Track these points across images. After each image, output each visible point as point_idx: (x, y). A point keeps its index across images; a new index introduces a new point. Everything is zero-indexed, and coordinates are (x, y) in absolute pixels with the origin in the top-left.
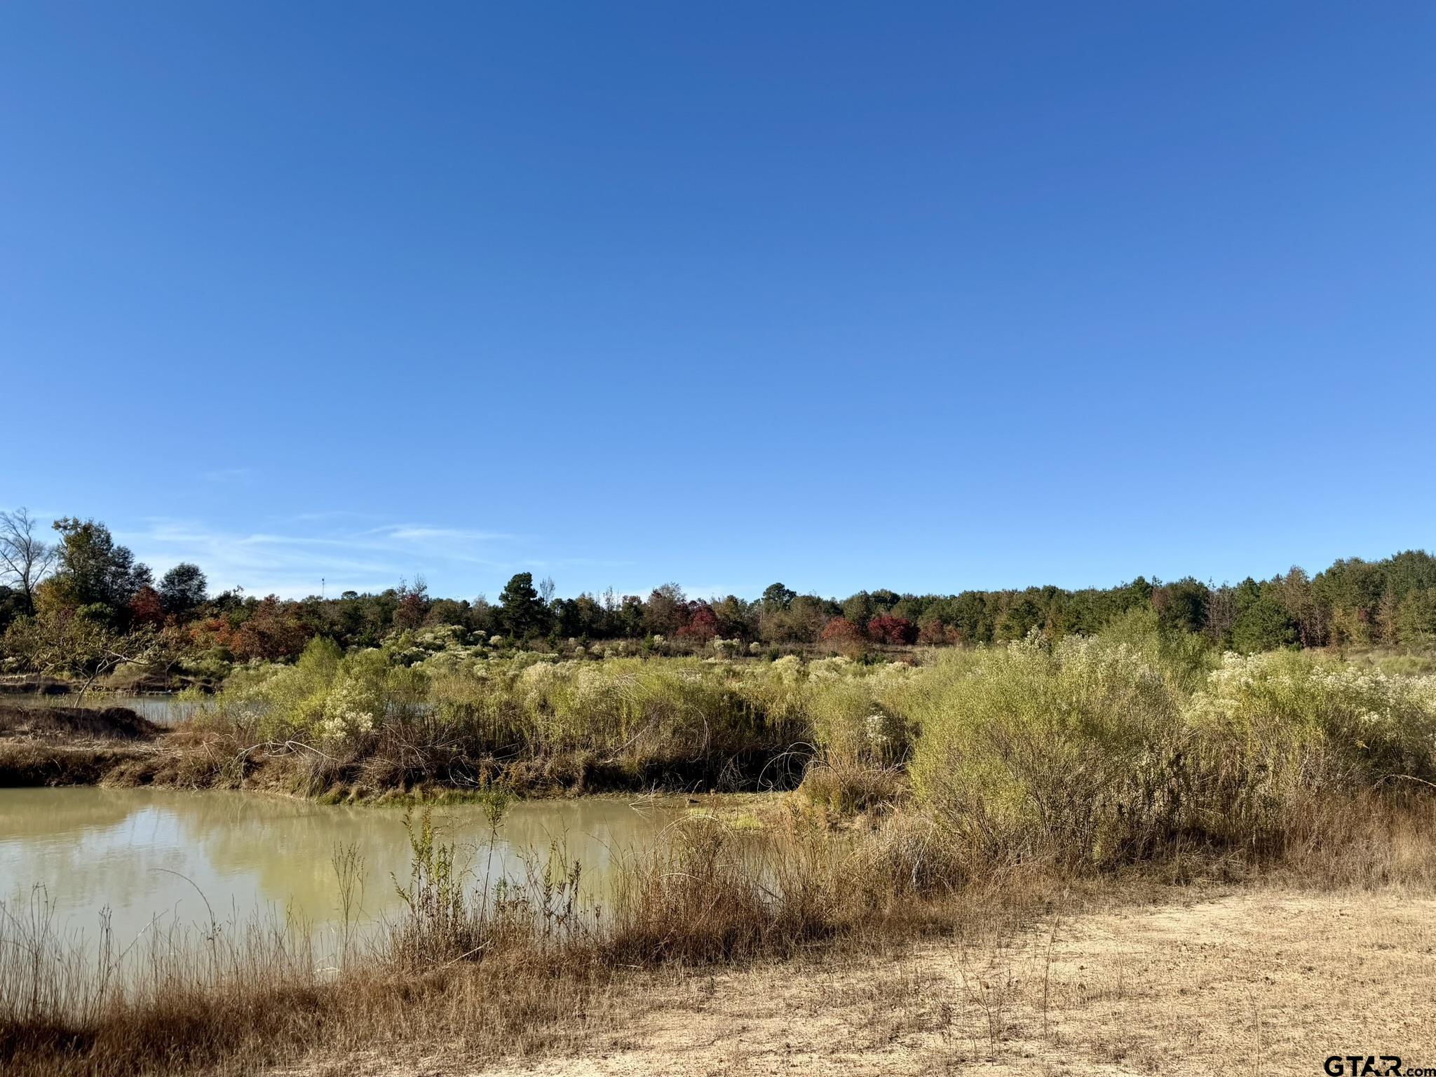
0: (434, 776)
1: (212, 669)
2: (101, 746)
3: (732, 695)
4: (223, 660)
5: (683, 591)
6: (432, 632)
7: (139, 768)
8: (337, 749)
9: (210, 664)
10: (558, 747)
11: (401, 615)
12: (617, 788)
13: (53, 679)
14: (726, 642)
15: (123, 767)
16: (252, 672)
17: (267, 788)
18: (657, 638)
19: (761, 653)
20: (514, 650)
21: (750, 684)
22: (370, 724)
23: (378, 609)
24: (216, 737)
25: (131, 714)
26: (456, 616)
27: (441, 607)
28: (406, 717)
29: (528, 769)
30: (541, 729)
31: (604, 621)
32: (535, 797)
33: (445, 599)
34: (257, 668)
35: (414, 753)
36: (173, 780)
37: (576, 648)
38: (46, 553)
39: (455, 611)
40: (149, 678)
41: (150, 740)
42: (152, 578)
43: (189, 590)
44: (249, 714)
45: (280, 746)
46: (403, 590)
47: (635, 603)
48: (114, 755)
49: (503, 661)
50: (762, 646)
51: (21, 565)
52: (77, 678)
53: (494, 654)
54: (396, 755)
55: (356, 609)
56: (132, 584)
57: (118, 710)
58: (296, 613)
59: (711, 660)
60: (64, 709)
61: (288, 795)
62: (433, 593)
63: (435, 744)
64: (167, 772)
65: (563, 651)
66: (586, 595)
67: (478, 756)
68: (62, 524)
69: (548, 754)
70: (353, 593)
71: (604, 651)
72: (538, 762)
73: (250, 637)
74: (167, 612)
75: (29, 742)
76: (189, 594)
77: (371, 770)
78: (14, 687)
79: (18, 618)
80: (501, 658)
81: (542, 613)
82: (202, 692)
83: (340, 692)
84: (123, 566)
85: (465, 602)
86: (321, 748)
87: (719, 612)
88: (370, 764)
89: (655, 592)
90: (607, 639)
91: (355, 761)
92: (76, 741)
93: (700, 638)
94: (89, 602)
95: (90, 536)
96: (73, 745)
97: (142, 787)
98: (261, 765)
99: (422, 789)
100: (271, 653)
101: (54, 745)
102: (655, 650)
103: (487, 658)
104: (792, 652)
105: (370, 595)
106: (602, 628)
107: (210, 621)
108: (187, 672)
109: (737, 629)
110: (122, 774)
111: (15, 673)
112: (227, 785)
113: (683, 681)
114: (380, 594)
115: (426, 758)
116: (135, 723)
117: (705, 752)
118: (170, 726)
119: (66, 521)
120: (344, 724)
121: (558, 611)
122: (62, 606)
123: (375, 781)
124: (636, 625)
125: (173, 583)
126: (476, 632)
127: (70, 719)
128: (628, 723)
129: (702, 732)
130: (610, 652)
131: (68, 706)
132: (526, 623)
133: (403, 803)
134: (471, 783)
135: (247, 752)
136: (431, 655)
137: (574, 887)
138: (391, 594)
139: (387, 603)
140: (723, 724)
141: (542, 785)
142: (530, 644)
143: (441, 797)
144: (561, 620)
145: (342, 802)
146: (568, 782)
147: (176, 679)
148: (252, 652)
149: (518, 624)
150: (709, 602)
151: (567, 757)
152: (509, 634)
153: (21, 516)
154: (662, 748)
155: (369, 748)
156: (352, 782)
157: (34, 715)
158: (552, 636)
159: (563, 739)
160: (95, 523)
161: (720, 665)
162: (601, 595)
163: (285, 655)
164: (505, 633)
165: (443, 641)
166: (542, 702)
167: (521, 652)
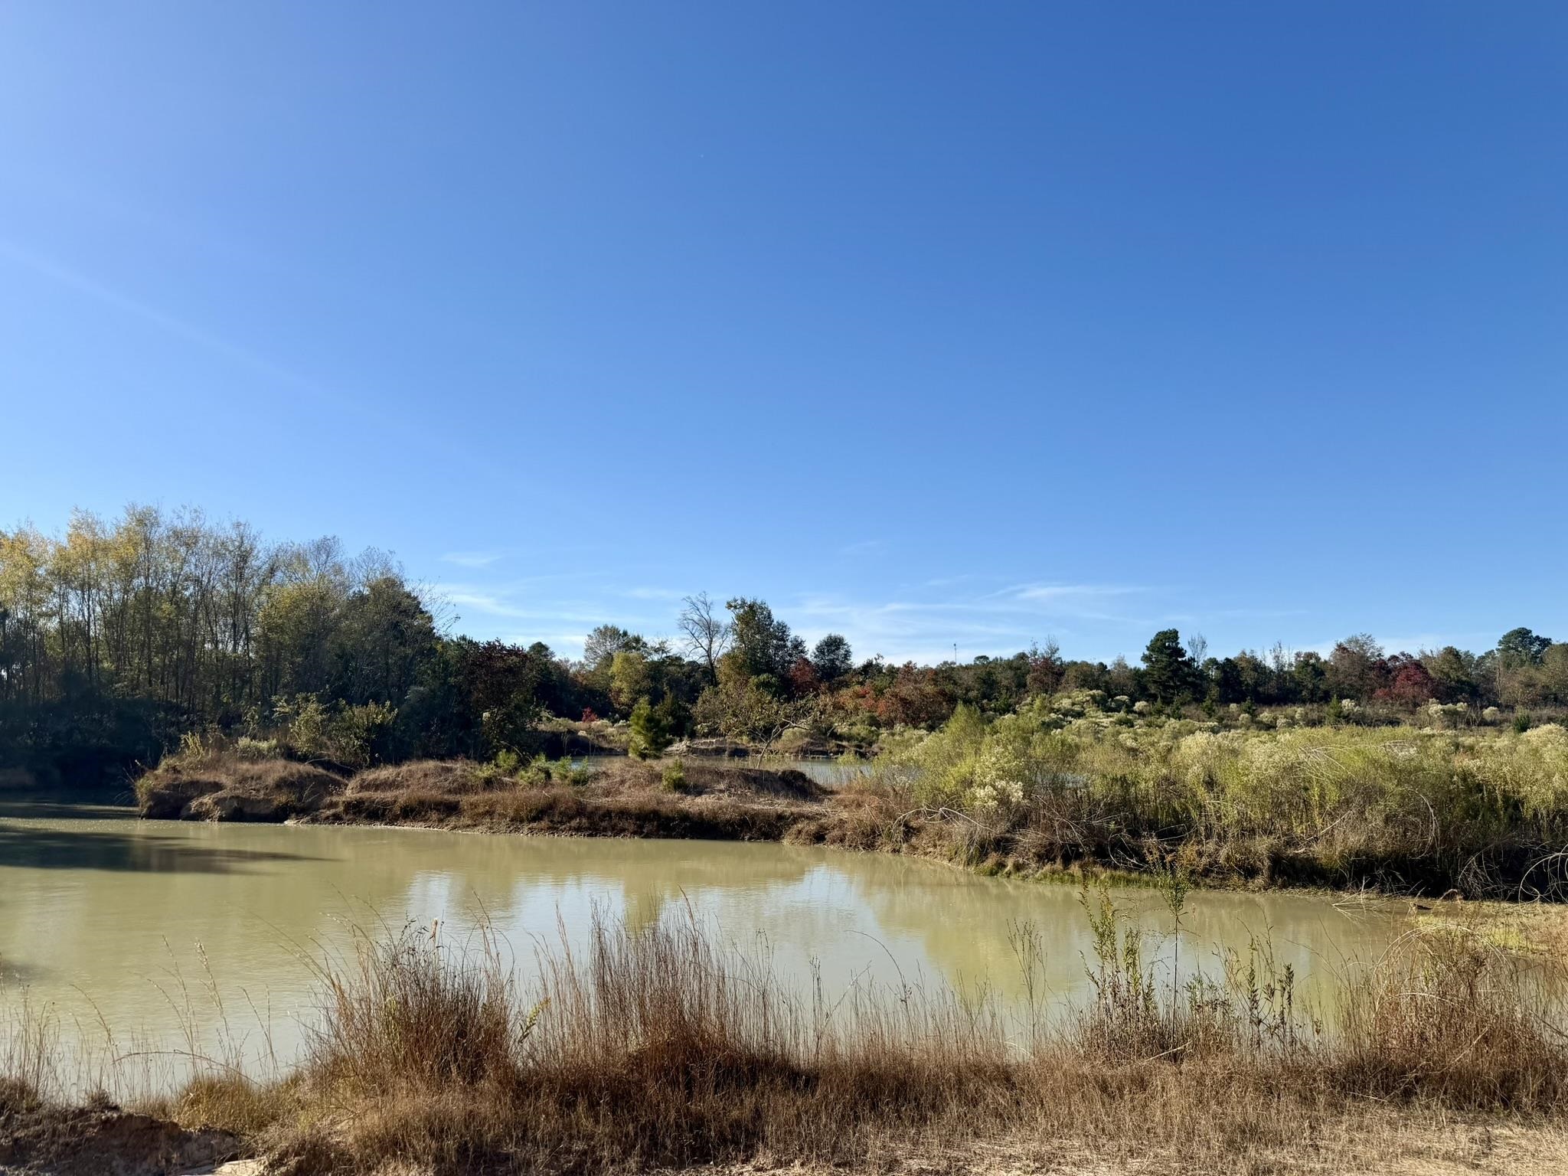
0: (1094, 854)
1: (862, 734)
2: (782, 805)
3: (1465, 776)
4: (871, 725)
5: (1378, 644)
6: (1070, 698)
7: (813, 827)
8: (989, 818)
9: (860, 730)
10: (1233, 831)
11: (1035, 679)
12: (1314, 883)
13: (735, 743)
14: (1446, 707)
15: (800, 826)
16: (897, 738)
17: (926, 854)
18: (1347, 703)
19: (1501, 722)
20: (1163, 718)
21: (1491, 763)
22: (1021, 794)
23: (1010, 673)
24: (876, 801)
25: (802, 776)
26: (1094, 680)
27: (1076, 671)
28: (1058, 787)
29: (1200, 854)
30: (1210, 809)
31: (1273, 683)
32: (1210, 887)
33: (1079, 662)
34: (901, 734)
35: (1068, 827)
36: (842, 841)
37: (1239, 715)
38: (722, 630)
39: (1092, 675)
40: (812, 744)
41: (820, 801)
42: (806, 649)
43: (837, 659)
44: (902, 779)
45: (935, 813)
46: (1035, 653)
47: (1312, 661)
48: (792, 814)
49: (1151, 730)
50: (1502, 712)
51: (705, 642)
52: (754, 742)
53: (1140, 722)
54: (1050, 828)
55: (989, 674)
56: (790, 655)
57: (792, 772)
58: (933, 680)
59: (1427, 731)
60: (750, 770)
61: (946, 862)
62: (1066, 656)
63: (1091, 819)
64: (836, 832)
65: (1223, 719)
66: (1248, 652)
67: (1140, 836)
68: (733, 604)
69: (1222, 838)
70: (985, 658)
71: (1276, 719)
72: (1210, 846)
73: (893, 704)
74: (820, 681)
75: (726, 800)
76: (837, 663)
77: (1025, 843)
78: (707, 750)
79: (706, 689)
80: (1150, 727)
81: (1194, 675)
82: (858, 757)
83: (988, 758)
84: (783, 639)
85: (1101, 664)
86: (973, 817)
87: (1433, 669)
88: (1025, 836)
89: (1340, 646)
90: (1279, 705)
91: (1008, 831)
92: (761, 800)
93: (1407, 703)
94: (758, 673)
95: (754, 612)
96: (759, 803)
97: (816, 846)
98: (917, 831)
99: (1081, 867)
100: (914, 719)
101: (745, 803)
102: (1344, 717)
103: (1132, 726)
104: (1550, 720)
105: (1001, 660)
106: (1271, 691)
107: (857, 688)
108: (840, 737)
109: (1462, 691)
110: (800, 832)
111: (707, 738)
112: (888, 848)
113: (1393, 758)
114: (1011, 658)
115: (1082, 833)
116: (806, 785)
117: (1433, 846)
118: (835, 788)
119: (736, 601)
120: (995, 793)
121: (1213, 673)
122: (738, 677)
123: (1031, 855)
124: (1316, 687)
125: (823, 653)
126: (1118, 697)
127: (755, 780)
128: (1322, 806)
129: (1426, 820)
130: (1284, 721)
131: (752, 767)
132: (1176, 687)
133: (1062, 881)
134: (1134, 865)
135: (904, 817)
136: (1070, 722)
137: (1286, 995)
138: (1022, 658)
139: (1019, 667)
140: (1458, 811)
141: (1218, 873)
142: (1183, 711)
143: (1102, 878)
144: (1218, 683)
145: (999, 874)
146: (1250, 872)
147: (832, 745)
148: (896, 718)
149: (1166, 688)
150: (1416, 656)
151: (1246, 844)
152: (1156, 700)
153: (702, 599)
154: (1370, 839)
155: (1022, 819)
156: (1007, 854)
157: (728, 775)
158: (1208, 702)
159: (1238, 822)
160: (759, 602)
161: (1441, 738)
162: (1267, 653)
163: (926, 721)
164: (1151, 698)
165: (1082, 707)
166: (1207, 779)
167: (1172, 720)
